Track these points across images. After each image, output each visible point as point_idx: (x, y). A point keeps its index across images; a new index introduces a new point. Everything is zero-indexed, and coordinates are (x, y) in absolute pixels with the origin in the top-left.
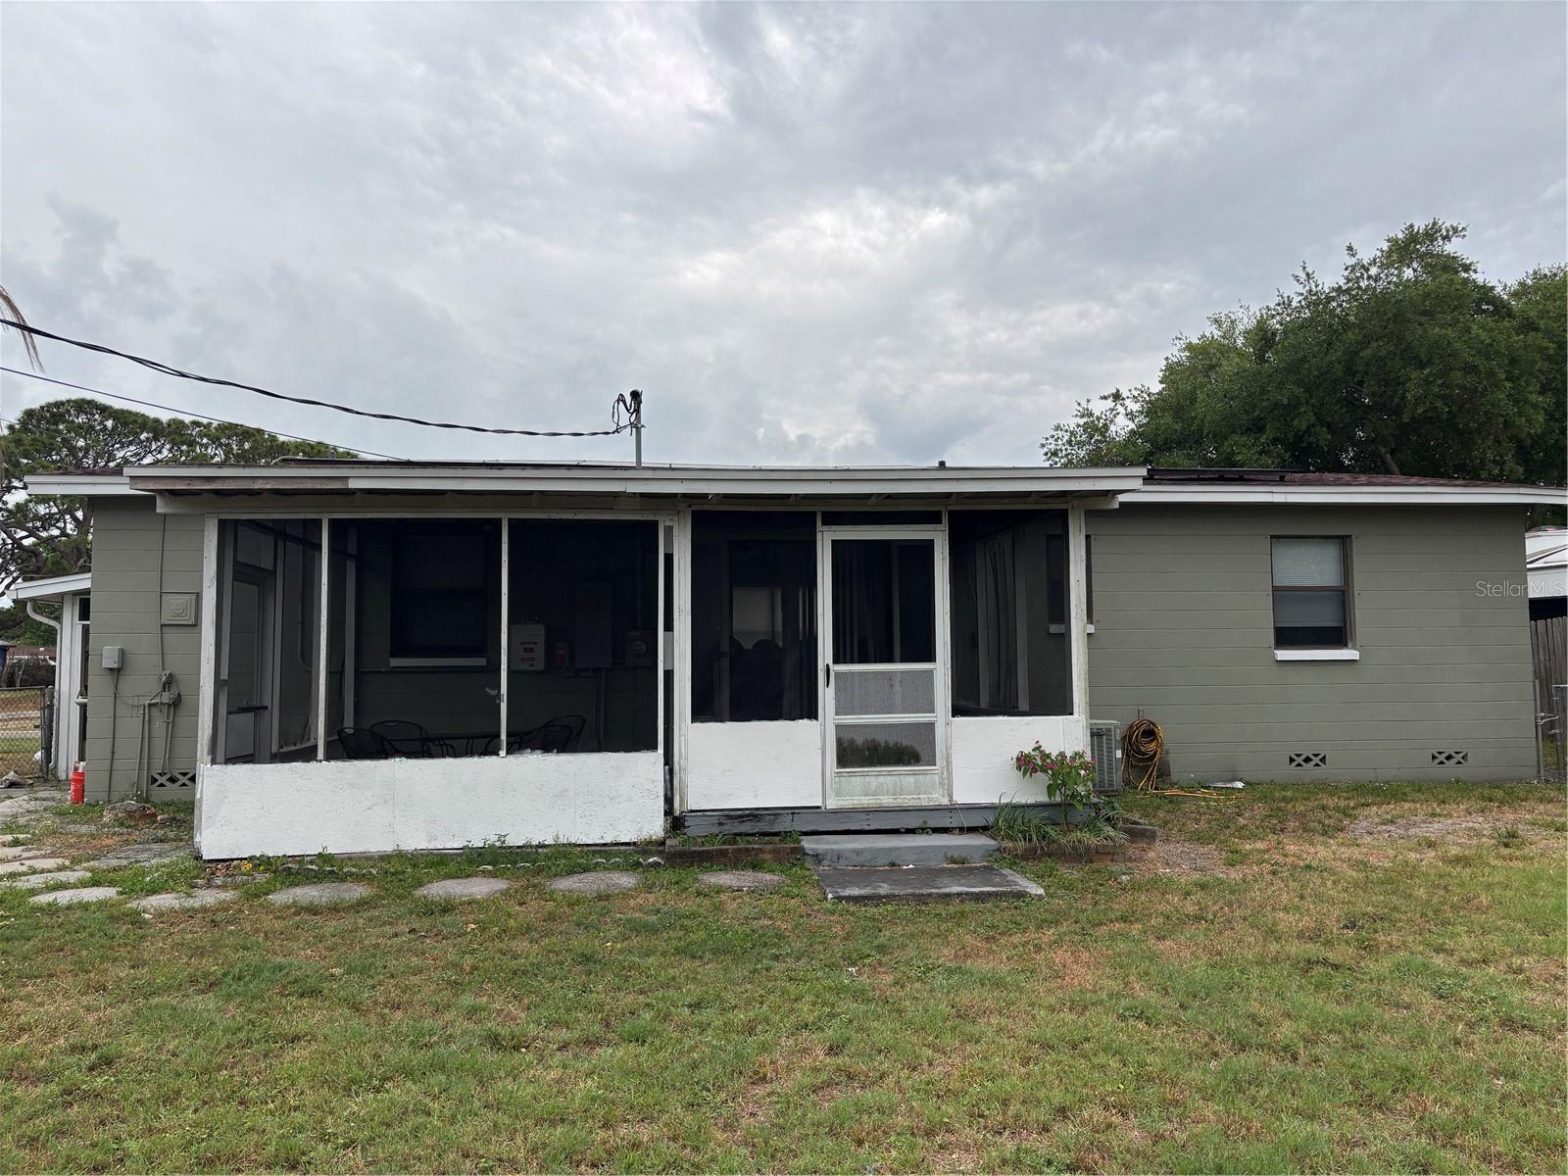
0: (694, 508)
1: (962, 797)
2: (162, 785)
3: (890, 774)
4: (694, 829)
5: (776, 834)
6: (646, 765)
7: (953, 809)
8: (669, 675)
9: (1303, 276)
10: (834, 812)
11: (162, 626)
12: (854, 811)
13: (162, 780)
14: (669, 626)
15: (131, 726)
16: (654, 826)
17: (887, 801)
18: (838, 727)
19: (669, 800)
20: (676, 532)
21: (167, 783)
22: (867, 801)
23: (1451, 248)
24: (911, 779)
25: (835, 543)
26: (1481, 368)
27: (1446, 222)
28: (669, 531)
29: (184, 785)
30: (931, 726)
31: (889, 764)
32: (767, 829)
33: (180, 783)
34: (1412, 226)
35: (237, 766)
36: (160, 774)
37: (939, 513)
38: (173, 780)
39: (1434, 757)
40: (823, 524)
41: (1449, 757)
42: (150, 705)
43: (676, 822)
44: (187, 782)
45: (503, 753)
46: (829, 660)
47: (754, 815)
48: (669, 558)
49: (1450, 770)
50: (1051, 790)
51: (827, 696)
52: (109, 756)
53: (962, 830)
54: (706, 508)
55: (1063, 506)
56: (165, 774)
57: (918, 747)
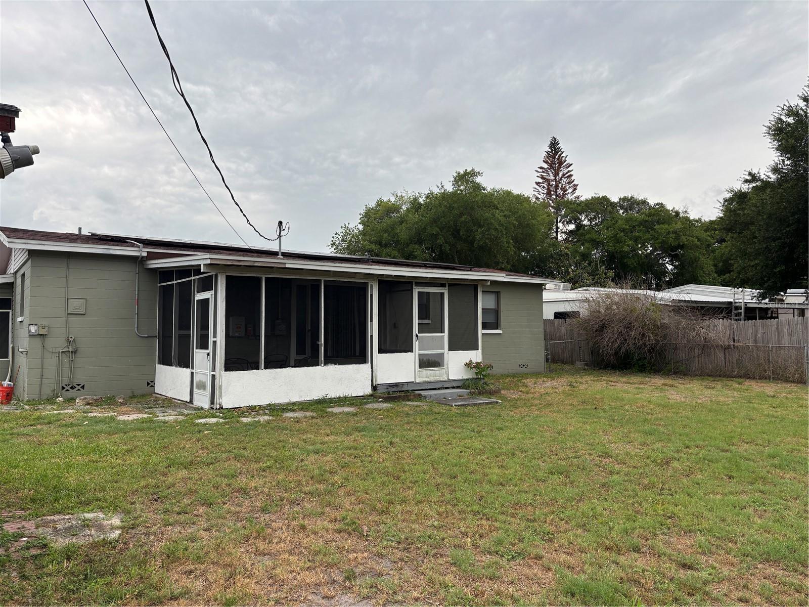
0: (380, 279)
1: (451, 378)
2: (67, 390)
3: (433, 370)
4: (380, 390)
5: (403, 391)
6: (365, 368)
7: (449, 381)
8: (372, 336)
9: (440, 186)
10: (419, 383)
11: (68, 314)
12: (424, 383)
13: (68, 388)
14: (371, 320)
15: (51, 362)
16: (368, 390)
17: (432, 379)
18: (419, 355)
19: (372, 381)
20: (373, 286)
21: (70, 390)
22: (426, 379)
23: (478, 179)
24: (438, 372)
25: (419, 293)
26: (499, 229)
27: (477, 170)
28: (372, 286)
29: (79, 390)
30: (442, 354)
31: (433, 367)
32: (400, 390)
33: (76, 389)
34: (466, 170)
35: (234, 372)
36: (66, 385)
37: (445, 284)
38: (72, 388)
39: (520, 366)
40: (415, 286)
41: (524, 366)
42: (62, 352)
43: (375, 388)
44: (80, 389)
45: (323, 365)
46: (417, 332)
47: (396, 385)
48: (372, 295)
49: (524, 370)
50: (477, 374)
51: (416, 344)
52: (39, 376)
53: (453, 388)
54: (383, 279)
55: (477, 283)
56: (69, 385)
57: (440, 362)
